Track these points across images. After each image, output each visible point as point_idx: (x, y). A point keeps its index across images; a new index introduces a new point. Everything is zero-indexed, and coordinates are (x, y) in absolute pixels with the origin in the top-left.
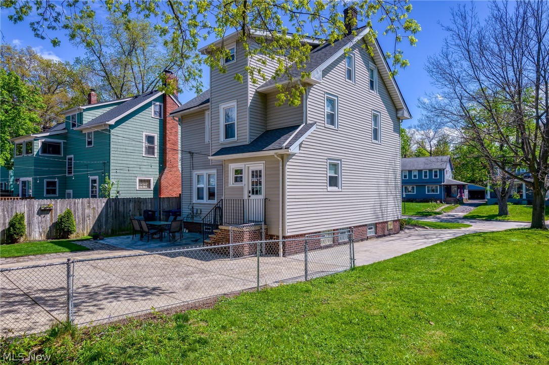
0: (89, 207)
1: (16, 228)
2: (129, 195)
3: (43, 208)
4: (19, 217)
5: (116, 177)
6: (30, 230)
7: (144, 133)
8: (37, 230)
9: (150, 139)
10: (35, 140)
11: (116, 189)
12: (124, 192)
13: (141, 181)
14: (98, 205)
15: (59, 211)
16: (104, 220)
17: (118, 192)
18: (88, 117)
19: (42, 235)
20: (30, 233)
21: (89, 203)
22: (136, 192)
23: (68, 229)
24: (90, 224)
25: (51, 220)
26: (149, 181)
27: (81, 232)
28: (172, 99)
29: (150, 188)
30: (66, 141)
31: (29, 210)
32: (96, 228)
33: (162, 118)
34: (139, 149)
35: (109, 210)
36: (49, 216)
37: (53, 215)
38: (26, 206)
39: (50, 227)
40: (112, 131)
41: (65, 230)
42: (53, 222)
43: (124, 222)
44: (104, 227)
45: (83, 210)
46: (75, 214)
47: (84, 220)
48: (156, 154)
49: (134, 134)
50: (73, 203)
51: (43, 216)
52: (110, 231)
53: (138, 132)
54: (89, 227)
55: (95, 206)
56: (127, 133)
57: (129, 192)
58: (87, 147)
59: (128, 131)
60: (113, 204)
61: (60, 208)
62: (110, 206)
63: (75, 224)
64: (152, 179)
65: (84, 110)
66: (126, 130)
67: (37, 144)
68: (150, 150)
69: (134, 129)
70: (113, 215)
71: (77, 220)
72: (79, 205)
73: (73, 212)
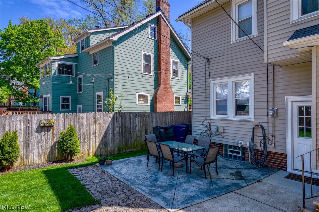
0: (95, 122)
1: (5, 151)
2: (130, 109)
3: (42, 125)
4: (10, 137)
5: (119, 92)
6: (27, 152)
7: (142, 52)
8: (35, 151)
9: (147, 58)
10: (52, 62)
11: (119, 103)
12: (125, 106)
13: (140, 96)
14: (104, 120)
15: (61, 128)
16: (110, 137)
17: (121, 107)
18: (94, 40)
19: (42, 157)
20: (26, 156)
21: (95, 118)
22: (136, 106)
23: (71, 151)
24: (96, 142)
25: (53, 138)
26: (146, 97)
27: (87, 151)
28: (165, 21)
29: (147, 103)
30: (77, 64)
31: (26, 127)
32: (102, 147)
33: (157, 39)
34: (138, 67)
35: (115, 126)
36: (50, 133)
37: (55, 132)
38: (22, 122)
39: (51, 147)
40: (115, 48)
41: (68, 152)
42: (55, 140)
43: (131, 138)
44: (111, 145)
45: (89, 125)
46: (79, 130)
47: (89, 138)
48: (152, 73)
49: (134, 53)
50: (77, 118)
51: (43, 133)
52: (116, 149)
53: (137, 51)
54: (94, 145)
55: (100, 121)
56: (128, 51)
57: (130, 106)
58: (93, 66)
59: (129, 48)
60: (119, 119)
61: (63, 124)
62: (116, 122)
63: (78, 144)
64: (149, 95)
65: (91, 34)
66: (127, 48)
67: (54, 66)
68: (147, 68)
69: (134, 47)
70: (119, 131)
71: (82, 138)
72: (84, 120)
73: (77, 129)
